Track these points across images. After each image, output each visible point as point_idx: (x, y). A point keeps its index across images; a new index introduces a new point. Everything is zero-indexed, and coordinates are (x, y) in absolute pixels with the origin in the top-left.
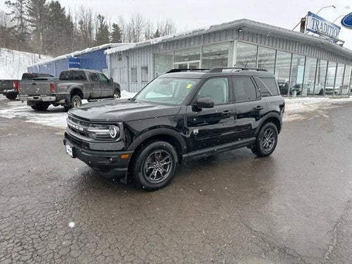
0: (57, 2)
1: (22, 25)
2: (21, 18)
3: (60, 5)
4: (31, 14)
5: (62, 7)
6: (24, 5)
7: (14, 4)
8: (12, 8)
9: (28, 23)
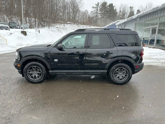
0: (112, 4)
1: (97, 16)
2: (97, 12)
3: (113, 5)
4: (101, 11)
5: (114, 6)
6: (99, 7)
7: (95, 7)
8: (94, 9)
9: (99, 14)
